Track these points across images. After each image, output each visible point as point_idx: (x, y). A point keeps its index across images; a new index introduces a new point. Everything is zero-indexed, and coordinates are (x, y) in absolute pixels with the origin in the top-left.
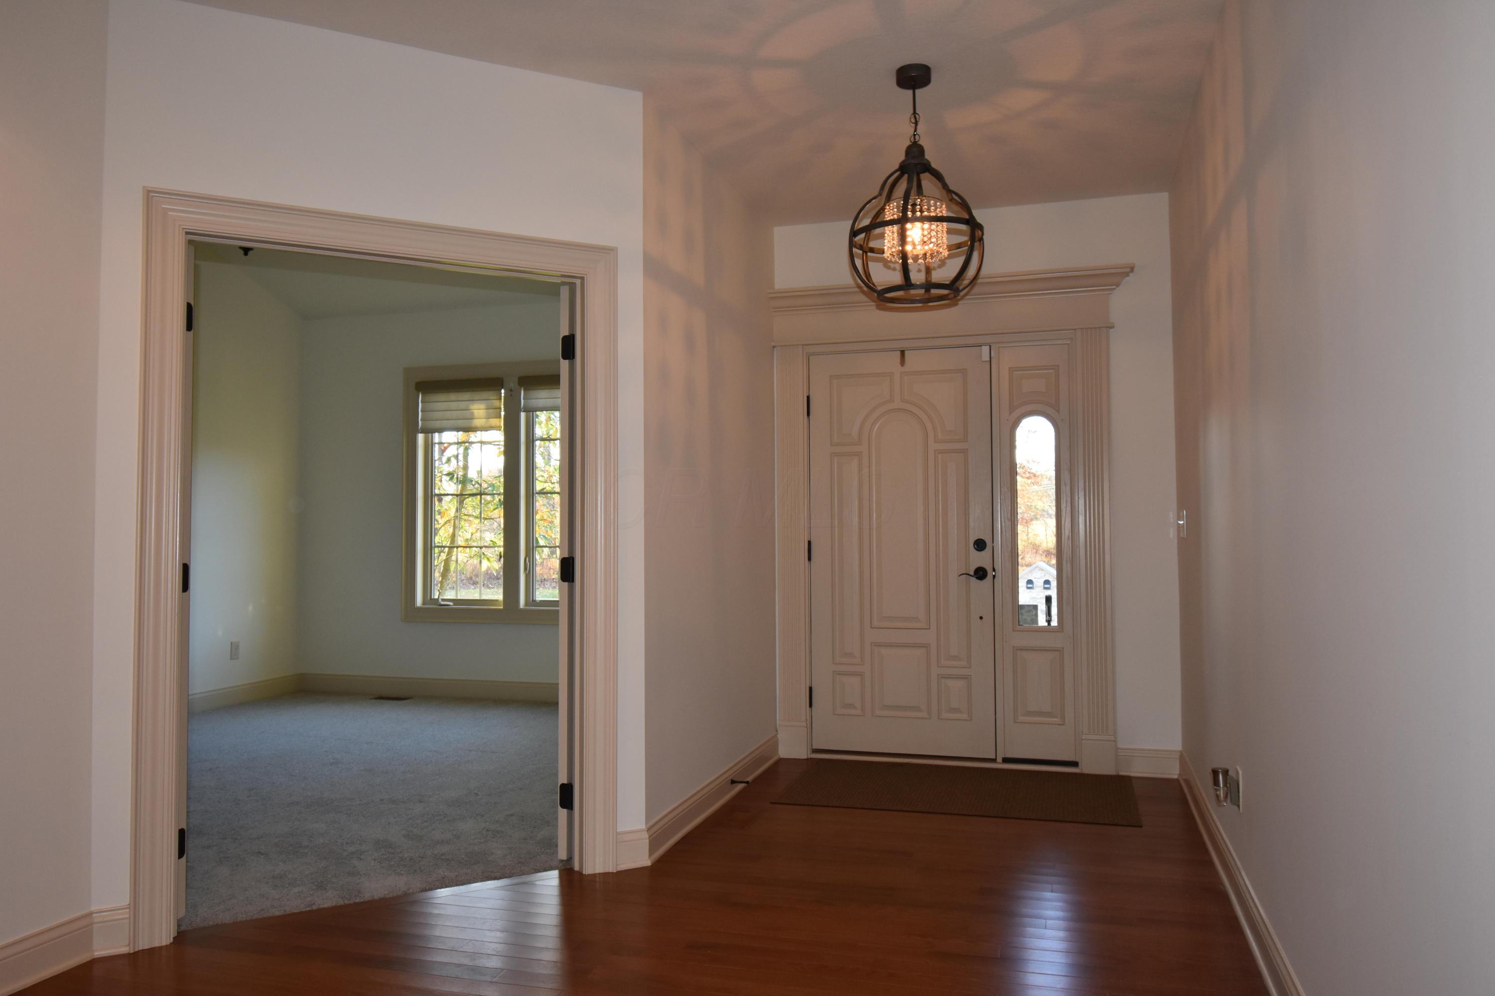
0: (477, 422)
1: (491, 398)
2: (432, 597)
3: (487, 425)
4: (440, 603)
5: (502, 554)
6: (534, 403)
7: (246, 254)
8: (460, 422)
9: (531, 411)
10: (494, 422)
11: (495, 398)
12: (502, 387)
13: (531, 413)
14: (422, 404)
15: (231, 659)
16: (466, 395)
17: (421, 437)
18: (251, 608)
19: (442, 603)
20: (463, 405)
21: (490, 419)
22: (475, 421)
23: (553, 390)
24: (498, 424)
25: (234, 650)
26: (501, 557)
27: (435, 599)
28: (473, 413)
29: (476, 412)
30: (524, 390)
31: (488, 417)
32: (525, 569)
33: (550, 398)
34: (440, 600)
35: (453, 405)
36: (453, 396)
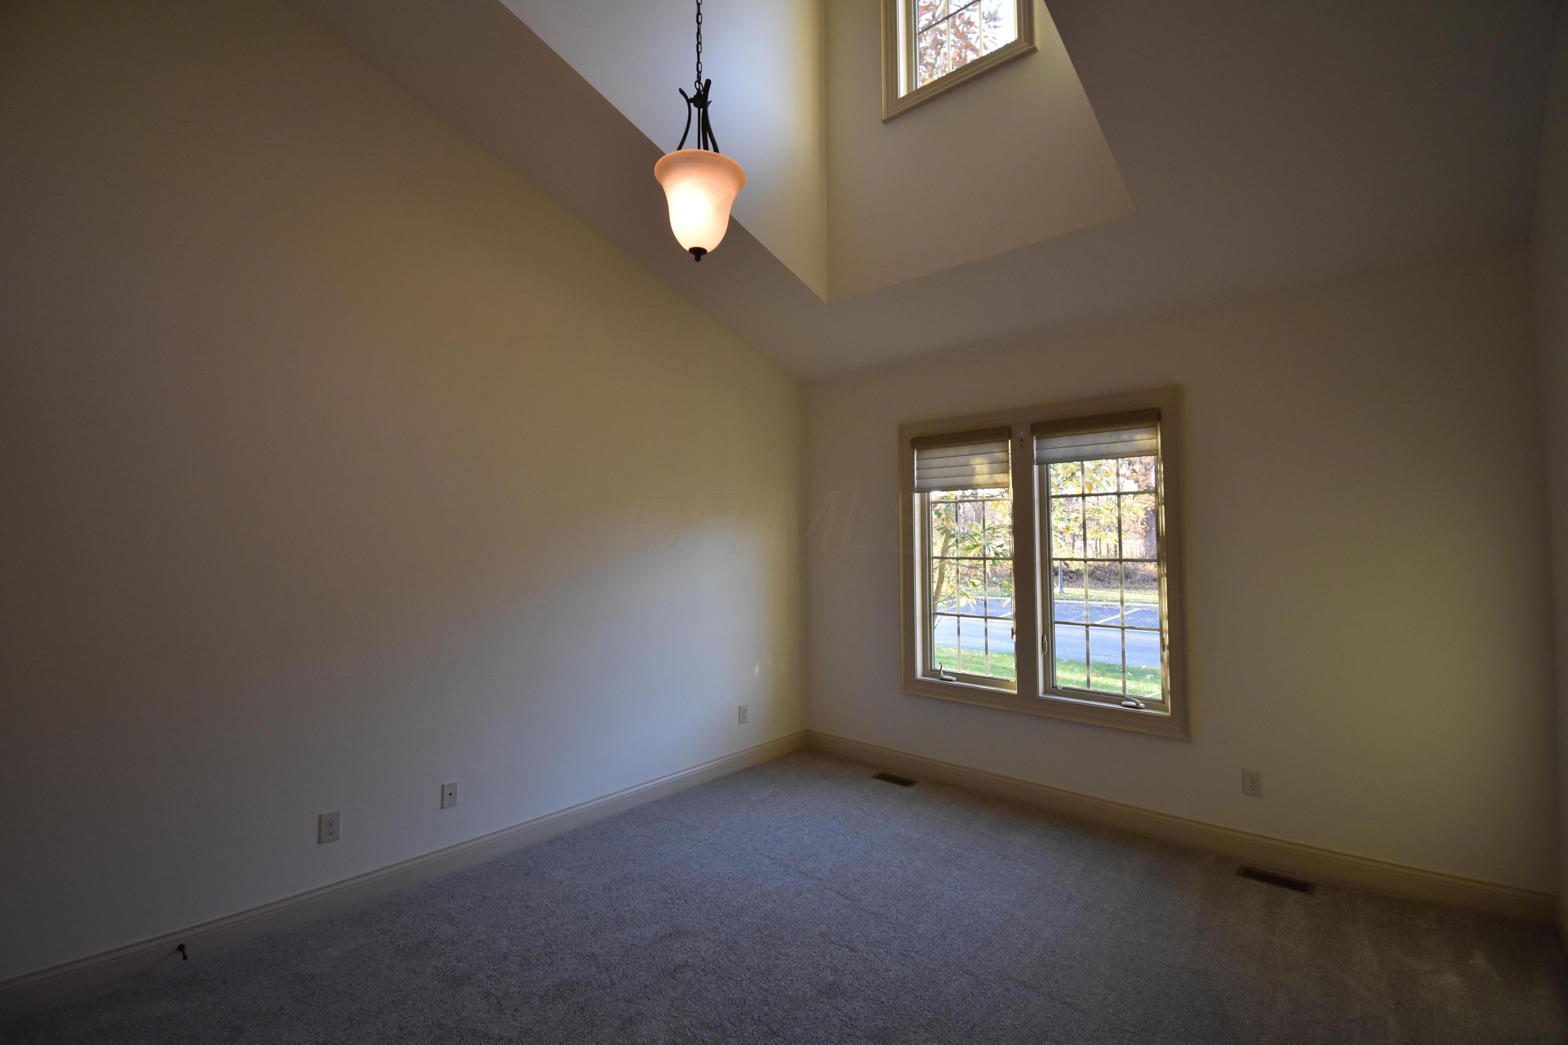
0: (979, 479)
1: (996, 450)
2: (933, 668)
3: (991, 482)
4: (942, 677)
5: (1015, 630)
6: (1049, 453)
7: (698, 259)
8: (960, 479)
9: (1044, 463)
10: (1000, 478)
11: (999, 450)
12: (1010, 437)
13: (1045, 465)
14: (917, 462)
15: (739, 723)
16: (967, 449)
17: (917, 497)
18: (757, 670)
19: (945, 677)
20: (962, 460)
21: (995, 475)
22: (977, 477)
23: (1075, 437)
24: (1006, 480)
25: (742, 713)
26: (1013, 634)
27: (937, 671)
28: (974, 469)
29: (978, 468)
30: (1037, 439)
31: (992, 473)
32: (1043, 649)
33: (1071, 447)
34: (942, 674)
35: (952, 461)
36: (951, 451)
